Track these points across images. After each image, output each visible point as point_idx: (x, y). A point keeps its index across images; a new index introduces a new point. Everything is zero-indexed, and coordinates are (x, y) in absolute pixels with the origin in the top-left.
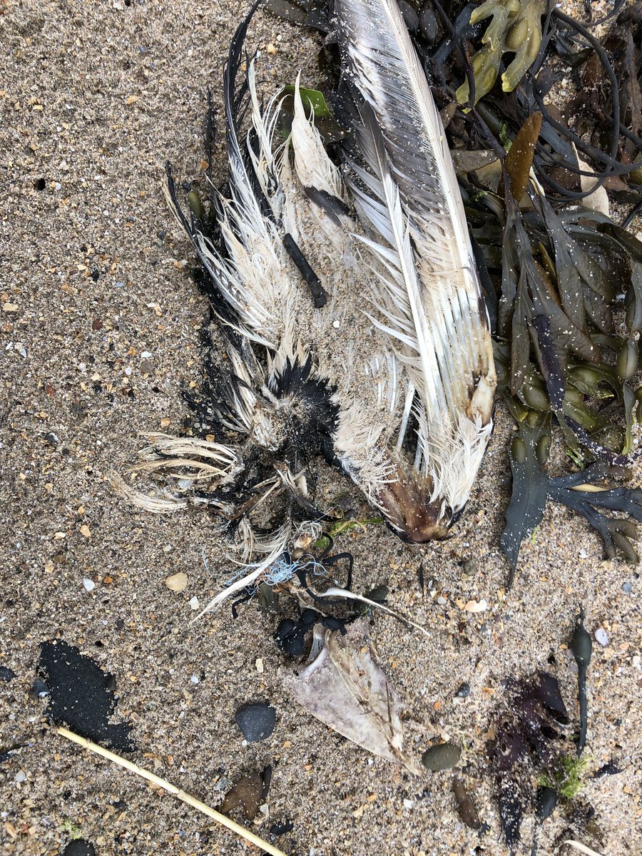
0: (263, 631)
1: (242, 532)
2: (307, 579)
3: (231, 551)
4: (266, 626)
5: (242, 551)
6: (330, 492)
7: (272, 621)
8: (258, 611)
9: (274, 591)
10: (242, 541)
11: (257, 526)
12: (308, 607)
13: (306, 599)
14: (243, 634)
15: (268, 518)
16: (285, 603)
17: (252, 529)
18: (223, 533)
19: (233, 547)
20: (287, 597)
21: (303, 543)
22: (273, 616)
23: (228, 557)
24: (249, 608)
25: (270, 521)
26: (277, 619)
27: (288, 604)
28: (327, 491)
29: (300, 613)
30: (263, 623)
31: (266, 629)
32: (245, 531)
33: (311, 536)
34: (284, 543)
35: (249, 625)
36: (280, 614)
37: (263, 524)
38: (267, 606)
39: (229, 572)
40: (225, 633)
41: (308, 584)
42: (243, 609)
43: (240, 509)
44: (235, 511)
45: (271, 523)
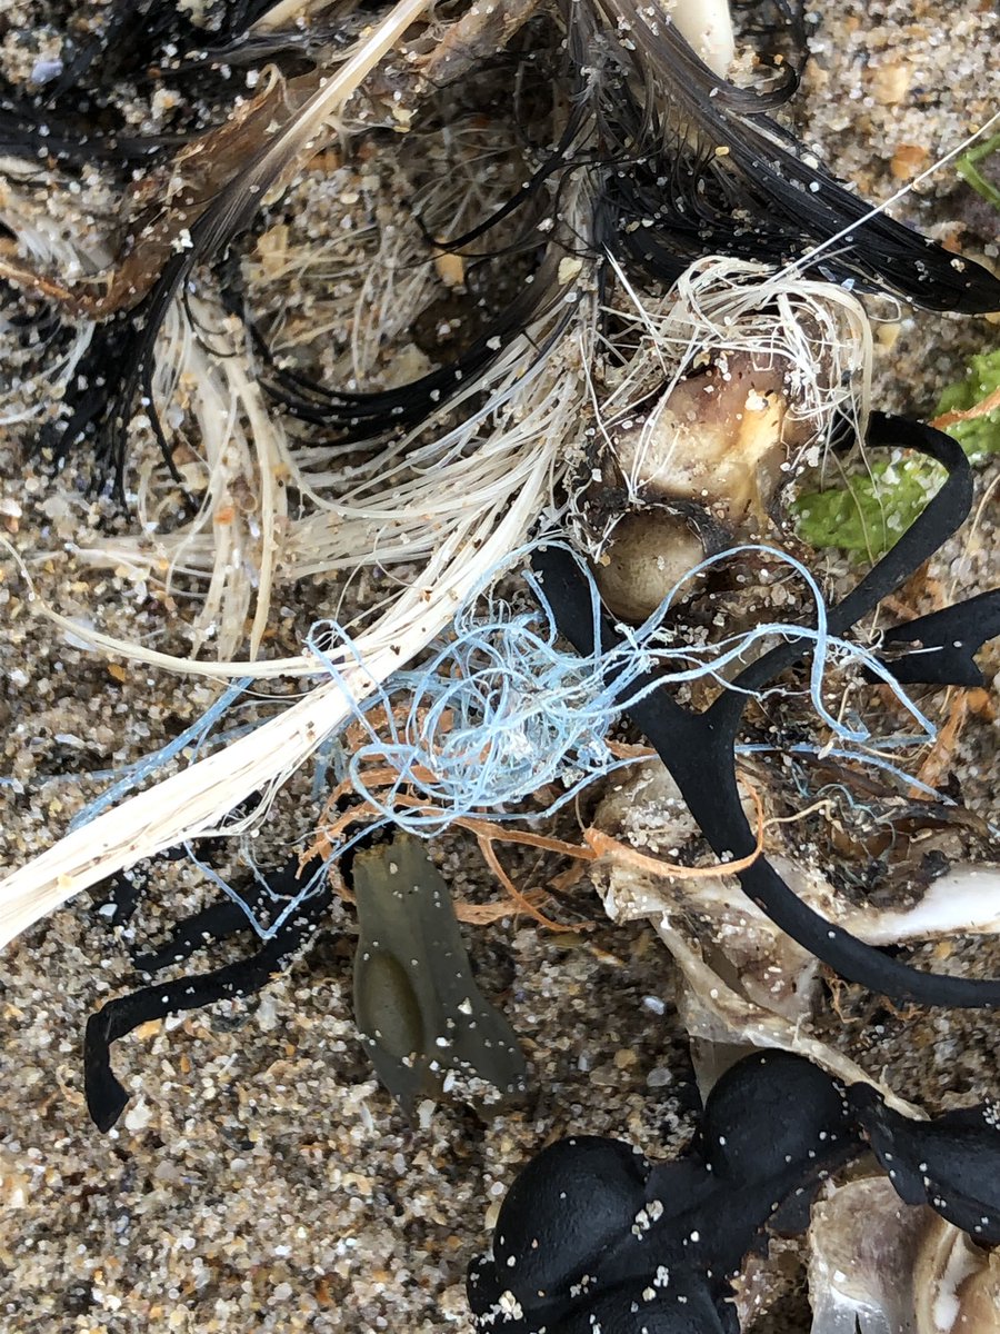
0: (388, 1244)
1: (193, 430)
2: (748, 788)
3: (102, 587)
4: (419, 1206)
5: (191, 588)
6: (920, 102)
7: (463, 1164)
8: (346, 1078)
9: (468, 913)
10: (192, 505)
11: (307, 378)
12: (762, 1035)
13: (740, 969)
14: (225, 1270)
15: (398, 306)
16: (569, 1018)
17: (272, 400)
18: (38, 444)
19: (119, 554)
20: (578, 971)
21: (704, 443)
22: (471, 1121)
23: (81, 634)
24: (268, 1056)
25: (420, 332)
26: (504, 1149)
27: (594, 1028)
28: (901, 82)
29: (688, 1102)
30: (390, 1180)
31: (416, 1231)
32: (217, 421)
33: (776, 381)
34: (533, 474)
35: (277, 1193)
36: (530, 1107)
37: (360, 357)
38: (420, 1044)
39: (95, 761)
40: (79, 1261)
41: (763, 826)
42: (225, 1065)
43: (152, 211)
44: (118, 240)
45: (432, 348)
